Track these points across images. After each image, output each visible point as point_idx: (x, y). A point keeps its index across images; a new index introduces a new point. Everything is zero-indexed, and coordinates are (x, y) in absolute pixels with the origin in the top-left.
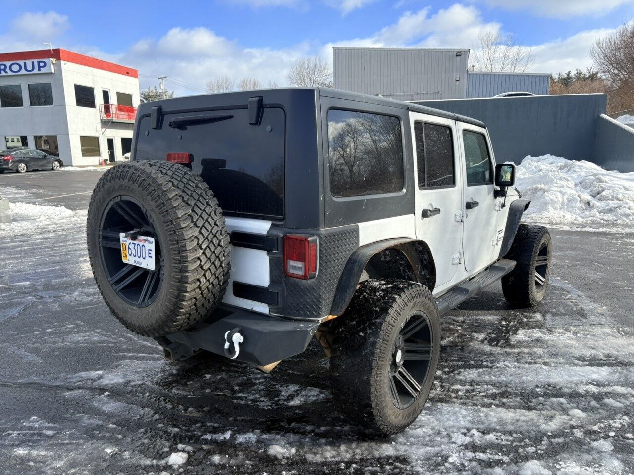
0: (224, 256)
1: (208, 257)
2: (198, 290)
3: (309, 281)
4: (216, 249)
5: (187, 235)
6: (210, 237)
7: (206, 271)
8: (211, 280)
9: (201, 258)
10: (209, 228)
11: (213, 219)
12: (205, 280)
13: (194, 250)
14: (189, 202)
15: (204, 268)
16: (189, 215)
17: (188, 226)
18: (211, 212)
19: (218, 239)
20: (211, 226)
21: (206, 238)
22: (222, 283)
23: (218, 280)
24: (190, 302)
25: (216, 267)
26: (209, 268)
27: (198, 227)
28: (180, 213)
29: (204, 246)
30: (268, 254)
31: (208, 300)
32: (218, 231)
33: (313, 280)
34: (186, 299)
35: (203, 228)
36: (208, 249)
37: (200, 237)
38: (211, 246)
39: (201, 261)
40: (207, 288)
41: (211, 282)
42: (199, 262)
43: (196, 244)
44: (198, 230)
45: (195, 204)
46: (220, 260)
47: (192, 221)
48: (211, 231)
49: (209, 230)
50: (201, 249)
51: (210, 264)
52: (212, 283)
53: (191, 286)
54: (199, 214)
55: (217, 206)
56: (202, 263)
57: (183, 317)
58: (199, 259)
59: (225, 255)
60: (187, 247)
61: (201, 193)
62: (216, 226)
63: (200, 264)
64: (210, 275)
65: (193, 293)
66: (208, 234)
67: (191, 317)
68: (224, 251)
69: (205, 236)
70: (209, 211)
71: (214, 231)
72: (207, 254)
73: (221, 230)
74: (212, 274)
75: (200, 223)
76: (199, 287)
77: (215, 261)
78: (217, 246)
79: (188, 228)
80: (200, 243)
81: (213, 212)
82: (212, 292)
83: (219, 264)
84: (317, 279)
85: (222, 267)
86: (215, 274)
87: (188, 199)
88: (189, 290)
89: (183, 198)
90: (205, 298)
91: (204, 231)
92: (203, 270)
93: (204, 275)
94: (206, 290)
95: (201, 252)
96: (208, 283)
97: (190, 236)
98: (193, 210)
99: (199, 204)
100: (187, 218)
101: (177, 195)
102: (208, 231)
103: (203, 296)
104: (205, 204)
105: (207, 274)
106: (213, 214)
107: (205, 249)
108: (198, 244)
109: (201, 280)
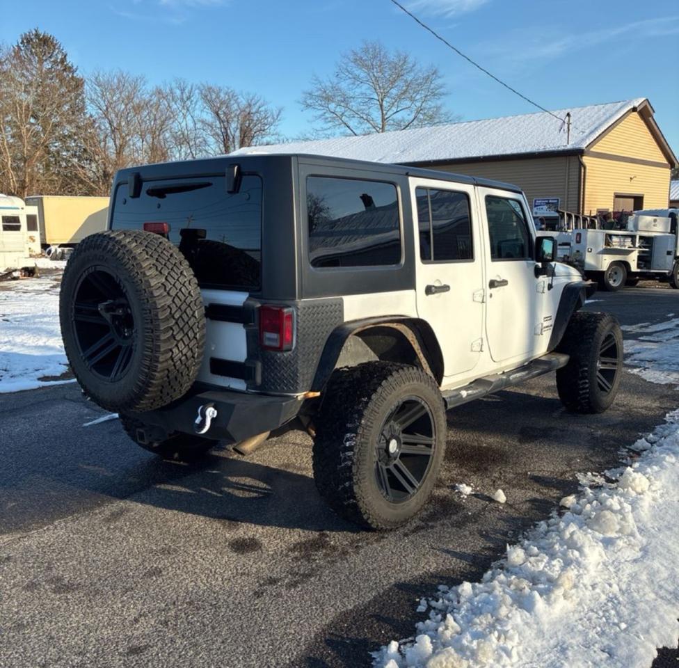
0: (198, 327)
1: (181, 327)
2: (170, 362)
3: (285, 355)
4: (189, 320)
5: (160, 304)
6: (184, 307)
7: (178, 341)
8: (184, 352)
9: (174, 328)
10: (183, 298)
11: (187, 289)
12: (177, 351)
13: (167, 319)
14: (162, 271)
15: (177, 339)
16: (163, 284)
17: (161, 294)
18: (185, 282)
19: (192, 310)
20: (185, 296)
21: (180, 308)
22: (196, 355)
23: (192, 351)
24: (162, 374)
25: (189, 338)
26: (182, 339)
27: (171, 296)
28: (153, 282)
29: (177, 316)
30: (244, 327)
31: (182, 373)
32: (192, 301)
33: (290, 353)
34: (159, 370)
35: (176, 297)
36: (180, 319)
37: (173, 306)
38: (184, 316)
39: (173, 331)
40: (180, 360)
41: (184, 353)
42: (171, 331)
43: (168, 314)
44: (171, 299)
45: (169, 273)
46: (194, 332)
47: (165, 290)
48: (185, 301)
49: (183, 300)
50: (174, 318)
51: (182, 335)
52: (185, 355)
53: (163, 357)
54: (173, 283)
55: (192, 277)
56: (175, 333)
57: (156, 389)
58: (171, 328)
59: (200, 326)
60: (159, 315)
61: (176, 263)
62: (190, 297)
63: (172, 334)
64: (183, 346)
65: (165, 364)
66: (182, 304)
67: (163, 391)
68: (198, 323)
69: (178, 306)
70: (183, 281)
71: (188, 301)
72: (180, 324)
73: (195, 301)
74: (185, 346)
75: (173, 293)
76: (172, 359)
77: (188, 331)
78: (190, 316)
79: (160, 297)
80: (173, 312)
81: (187, 282)
82: (185, 364)
83: (193, 335)
84: (294, 352)
85: (196, 338)
86: (188, 345)
87: (162, 268)
88: (161, 360)
89: (157, 267)
90: (178, 371)
91: (176, 300)
92: (175, 340)
93: (177, 346)
94: (179, 362)
95: (174, 321)
96: (180, 354)
97: (162, 305)
98: (166, 279)
99: (173, 273)
100: (159, 287)
101: (150, 264)
102: (181, 300)
103: (175, 368)
104: (179, 274)
105: (179, 345)
106: (187, 284)
107: (178, 319)
108: (170, 313)
109: (174, 350)
